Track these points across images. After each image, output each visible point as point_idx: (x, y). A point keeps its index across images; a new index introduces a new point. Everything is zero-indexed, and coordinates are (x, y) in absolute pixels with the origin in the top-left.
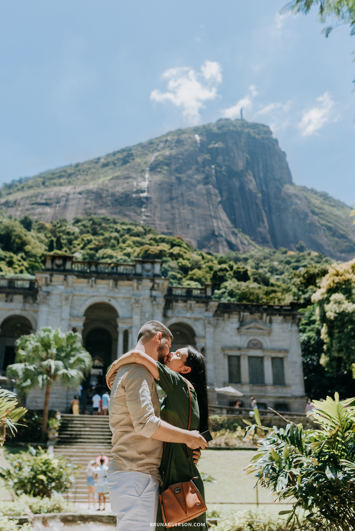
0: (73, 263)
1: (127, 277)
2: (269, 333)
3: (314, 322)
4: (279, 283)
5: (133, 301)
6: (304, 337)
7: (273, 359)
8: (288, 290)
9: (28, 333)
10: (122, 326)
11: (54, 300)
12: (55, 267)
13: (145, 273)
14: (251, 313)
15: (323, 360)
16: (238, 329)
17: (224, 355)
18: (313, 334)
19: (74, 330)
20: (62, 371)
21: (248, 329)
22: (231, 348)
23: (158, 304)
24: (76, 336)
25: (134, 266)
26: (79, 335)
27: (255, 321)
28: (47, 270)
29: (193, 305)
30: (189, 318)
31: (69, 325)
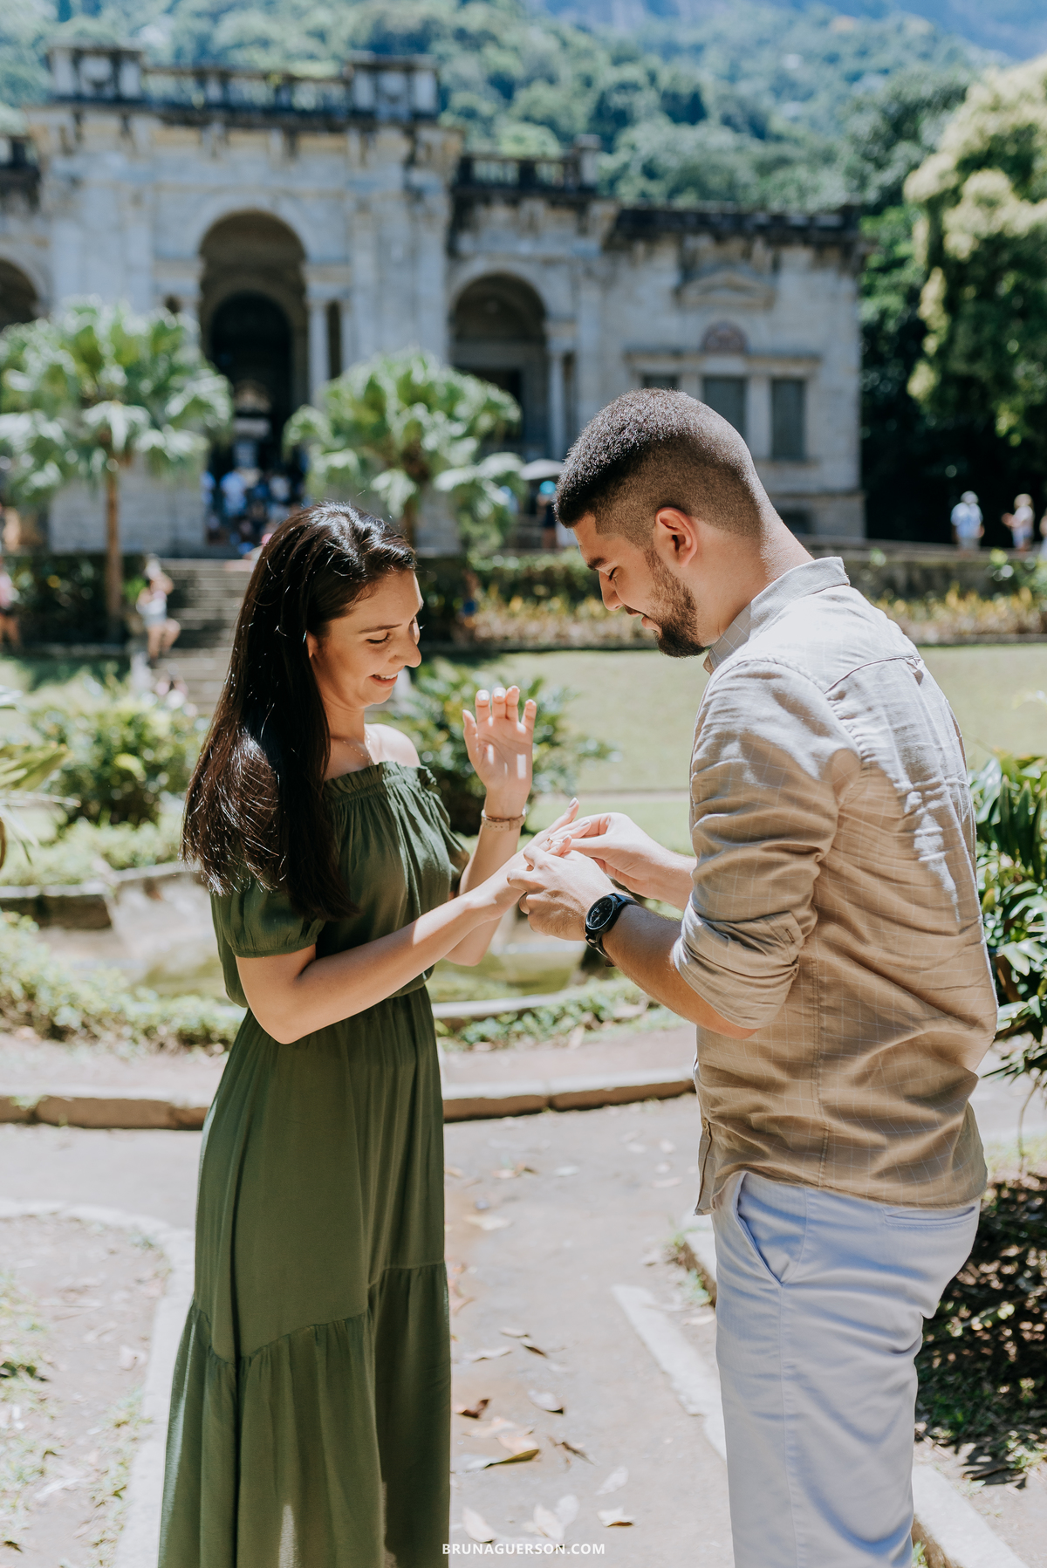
0: (145, 71)
1: (326, 120)
2: (769, 303)
3: (900, 263)
4: (800, 131)
5: (349, 204)
6: (869, 310)
7: (777, 384)
8: (828, 158)
9: (27, 317)
10: (319, 290)
11: (97, 203)
12: (87, 89)
13: (384, 109)
14: (719, 238)
15: (922, 382)
16: (678, 292)
17: (631, 372)
18: (894, 302)
19: (173, 306)
20: (149, 439)
21: (707, 290)
22: (652, 353)
23: (430, 215)
24: (179, 329)
25: (347, 83)
26: (188, 322)
27: (726, 263)
28: (60, 100)
29: (539, 216)
30: (528, 260)
31: (156, 289)
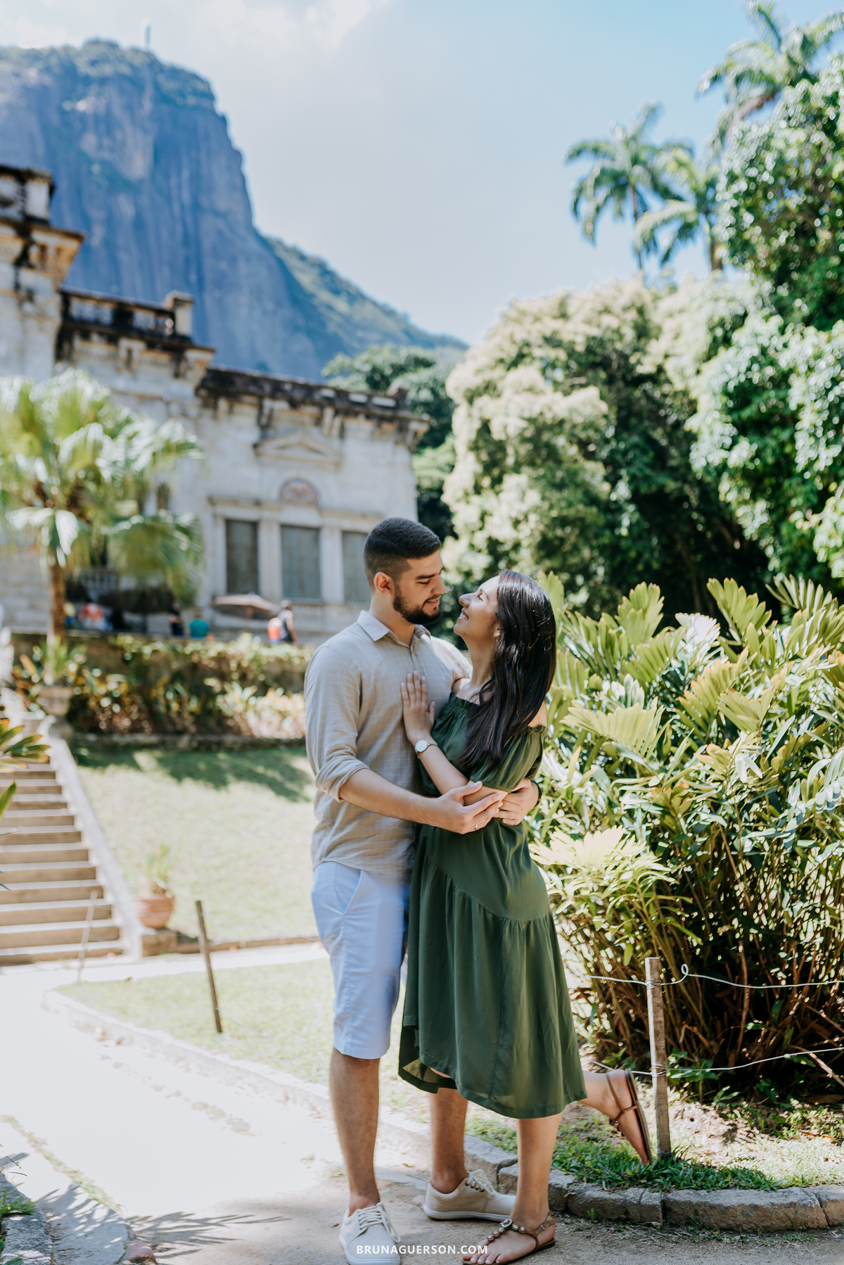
2: (338, 465)
7: (346, 535)
14: (294, 404)
16: (255, 446)
17: (215, 516)
21: (283, 448)
22: (234, 501)
27: (301, 427)
29: (136, 355)
